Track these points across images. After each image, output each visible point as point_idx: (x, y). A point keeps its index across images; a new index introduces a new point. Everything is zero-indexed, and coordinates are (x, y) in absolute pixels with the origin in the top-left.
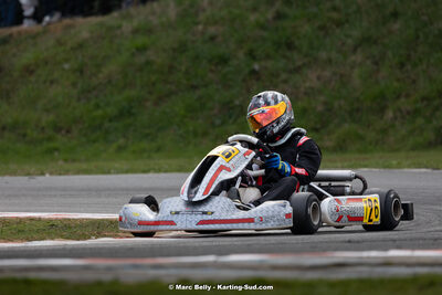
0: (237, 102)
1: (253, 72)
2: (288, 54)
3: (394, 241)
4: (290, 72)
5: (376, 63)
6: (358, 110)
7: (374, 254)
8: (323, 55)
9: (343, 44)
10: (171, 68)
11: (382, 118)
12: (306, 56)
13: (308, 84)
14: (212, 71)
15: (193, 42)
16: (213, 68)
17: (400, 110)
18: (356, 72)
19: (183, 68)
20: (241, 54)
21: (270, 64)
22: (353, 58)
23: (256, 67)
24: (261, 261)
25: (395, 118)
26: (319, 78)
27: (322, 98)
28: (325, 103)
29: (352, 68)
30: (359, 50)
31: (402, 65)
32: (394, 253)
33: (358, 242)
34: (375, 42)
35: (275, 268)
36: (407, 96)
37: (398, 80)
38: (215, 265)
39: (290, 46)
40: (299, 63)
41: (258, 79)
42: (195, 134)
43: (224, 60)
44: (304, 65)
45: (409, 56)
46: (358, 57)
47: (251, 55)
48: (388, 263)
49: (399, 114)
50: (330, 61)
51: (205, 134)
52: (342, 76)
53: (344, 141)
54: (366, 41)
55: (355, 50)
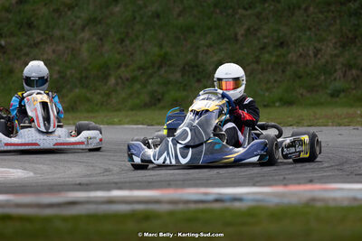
2: (29, 32)
3: (116, 183)
4: (31, 46)
5: (101, 39)
6: (86, 78)
7: (100, 194)
8: (57, 33)
9: (74, 24)
11: (106, 84)
12: (44, 33)
17: (121, 78)
18: (85, 46)
21: (13, 40)
22: (82, 35)
23: (3, 42)
24: (7, 201)
25: (117, 84)
26: (54, 51)
27: (57, 68)
28: (59, 72)
29: (81, 43)
30: (87, 28)
31: (122, 41)
32: (116, 193)
33: (87, 185)
34: (100, 22)
35: (18, 205)
36: (127, 66)
37: (119, 53)
39: (30, 25)
40: (37, 40)
41: (4, 53)
44: (42, 40)
45: (128, 33)
46: (86, 35)
48: (111, 201)
49: (120, 81)
50: (63, 38)
52: (73, 50)
53: (75, 102)
54: (93, 21)
55: (83, 28)
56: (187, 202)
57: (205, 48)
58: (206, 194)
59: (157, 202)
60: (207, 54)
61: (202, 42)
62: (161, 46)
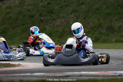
1: (41, 20)
2: (51, 15)
3: (83, 69)
4: (52, 20)
5: (77, 18)
7: (77, 73)
8: (62, 15)
9: (68, 12)
10: (17, 19)
12: (57, 15)
13: (57, 24)
14: (29, 20)
15: (23, 11)
16: (29, 19)
19: (21, 19)
20: (37, 15)
21: (46, 18)
22: (70, 16)
23: (42, 18)
24: (44, 75)
26: (60, 22)
27: (61, 28)
28: (62, 29)
29: (70, 19)
32: (83, 73)
33: (73, 70)
34: (77, 11)
36: (86, 27)
38: (30, 76)
39: (52, 12)
40: (55, 17)
41: (43, 22)
42: (24, 38)
43: (32, 17)
44: (56, 18)
46: (72, 16)
47: (41, 15)
48: (81, 76)
50: (64, 17)
52: (67, 21)
54: (74, 11)
55: (71, 13)
56: (108, 76)
57: (115, 21)
58: (115, 73)
59: (98, 76)
60: (115, 23)
61: (114, 19)
62: (99, 20)
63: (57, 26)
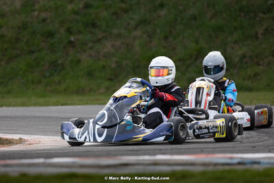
0: (60, 62)
1: (71, 42)
2: (93, 30)
3: (161, 150)
4: (94, 42)
5: (150, 37)
6: (138, 67)
7: (147, 158)
8: (115, 31)
9: (128, 24)
10: (17, 40)
12: (105, 32)
13: (106, 50)
14: (43, 41)
15: (32, 22)
16: (44, 39)
18: (137, 42)
19: (25, 40)
20: (62, 31)
21: (81, 37)
22: (135, 33)
23: (72, 39)
24: (74, 163)
26: (113, 46)
27: (115, 59)
28: (117, 62)
29: (134, 39)
30: (139, 28)
31: (166, 38)
32: (160, 157)
33: (137, 151)
34: (149, 23)
35: (83, 166)
37: (164, 48)
38: (44, 165)
39: (94, 25)
40: (100, 37)
41: (74, 47)
42: (33, 82)
43: (51, 35)
44: (103, 37)
45: (171, 32)
46: (138, 33)
47: (69, 31)
48: (156, 164)
50: (119, 35)
51: (39, 82)
52: (128, 45)
54: (143, 22)
55: (136, 27)
56: (216, 164)
57: (232, 44)
58: (231, 158)
59: (192, 164)
60: (233, 48)
61: (230, 39)
62: (197, 42)
63: (105, 56)
